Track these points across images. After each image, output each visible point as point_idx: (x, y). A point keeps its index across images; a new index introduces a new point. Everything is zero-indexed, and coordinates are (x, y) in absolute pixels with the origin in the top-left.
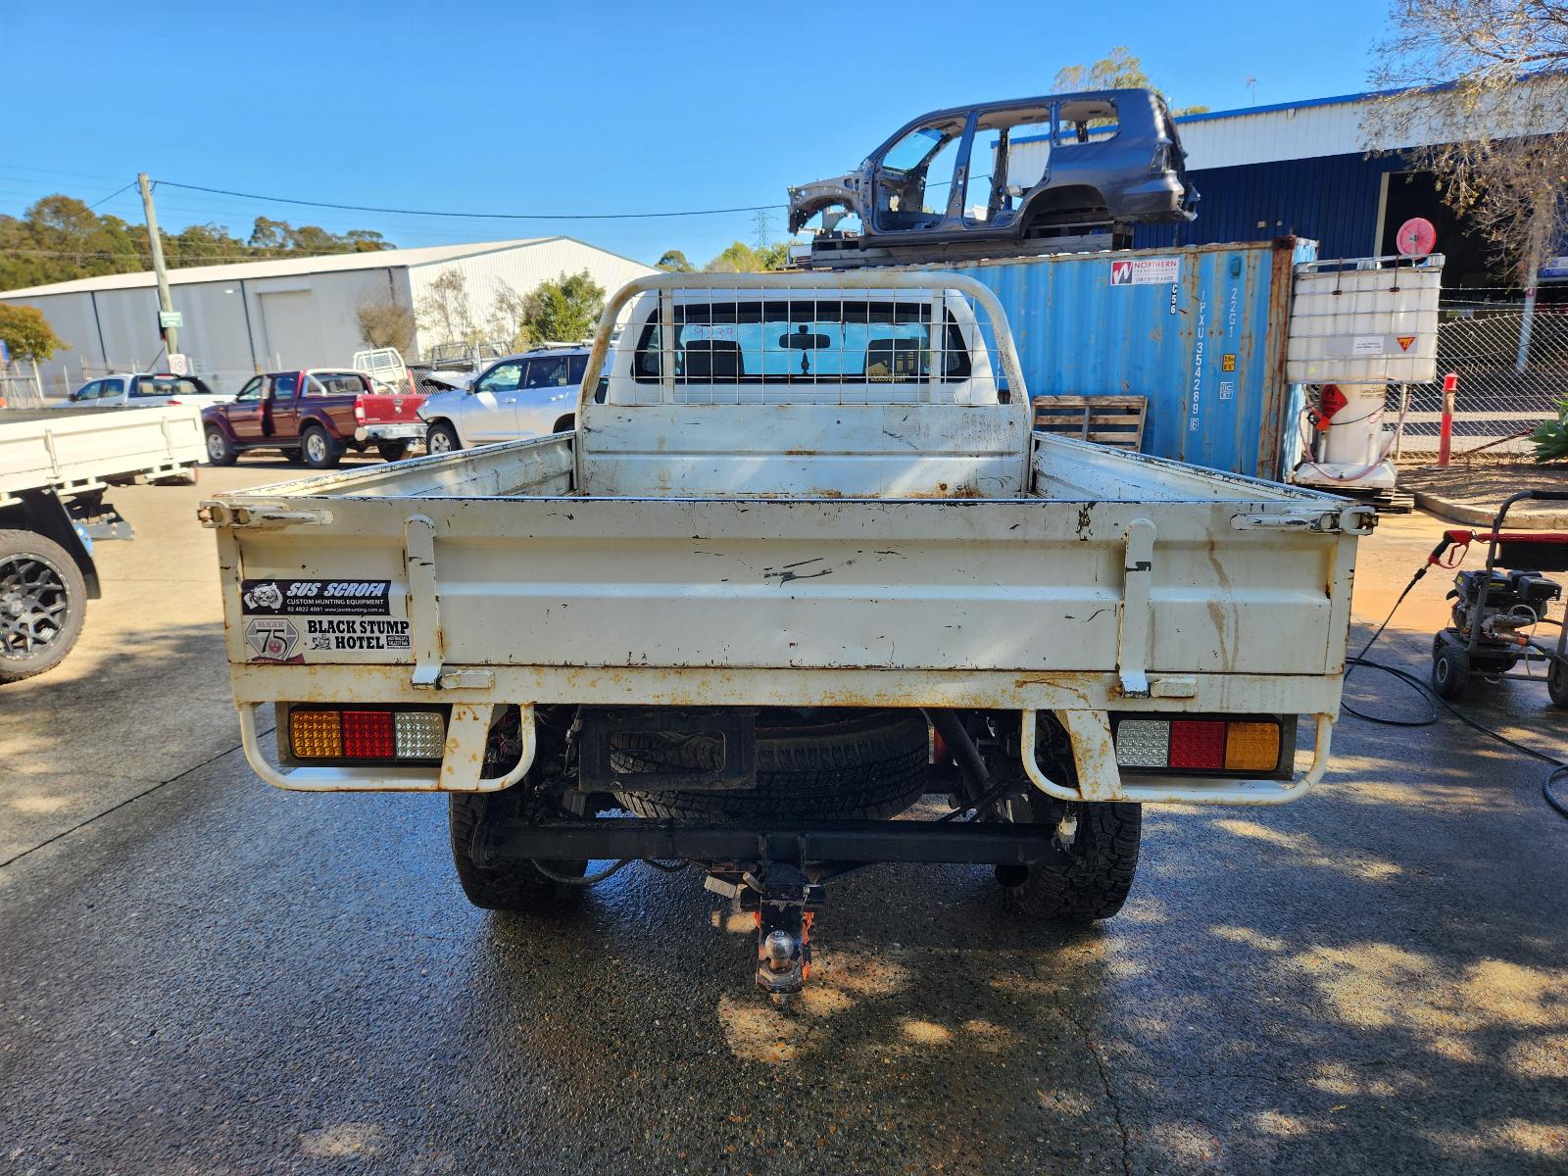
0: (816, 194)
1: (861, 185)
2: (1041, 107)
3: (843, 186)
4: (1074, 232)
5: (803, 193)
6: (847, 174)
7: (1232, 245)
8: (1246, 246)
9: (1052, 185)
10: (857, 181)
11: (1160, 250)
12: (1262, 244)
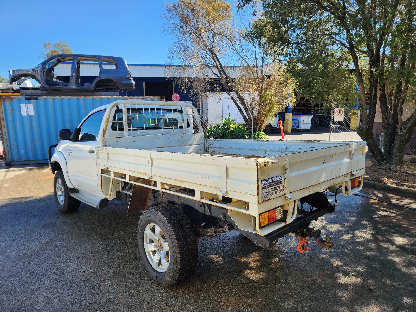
0: (21, 73)
1: (39, 72)
2: (95, 58)
3: (32, 71)
4: (107, 91)
5: (16, 72)
6: (33, 68)
7: (151, 97)
8: (154, 97)
9: (102, 78)
10: (37, 70)
11: (135, 97)
12: (158, 97)
